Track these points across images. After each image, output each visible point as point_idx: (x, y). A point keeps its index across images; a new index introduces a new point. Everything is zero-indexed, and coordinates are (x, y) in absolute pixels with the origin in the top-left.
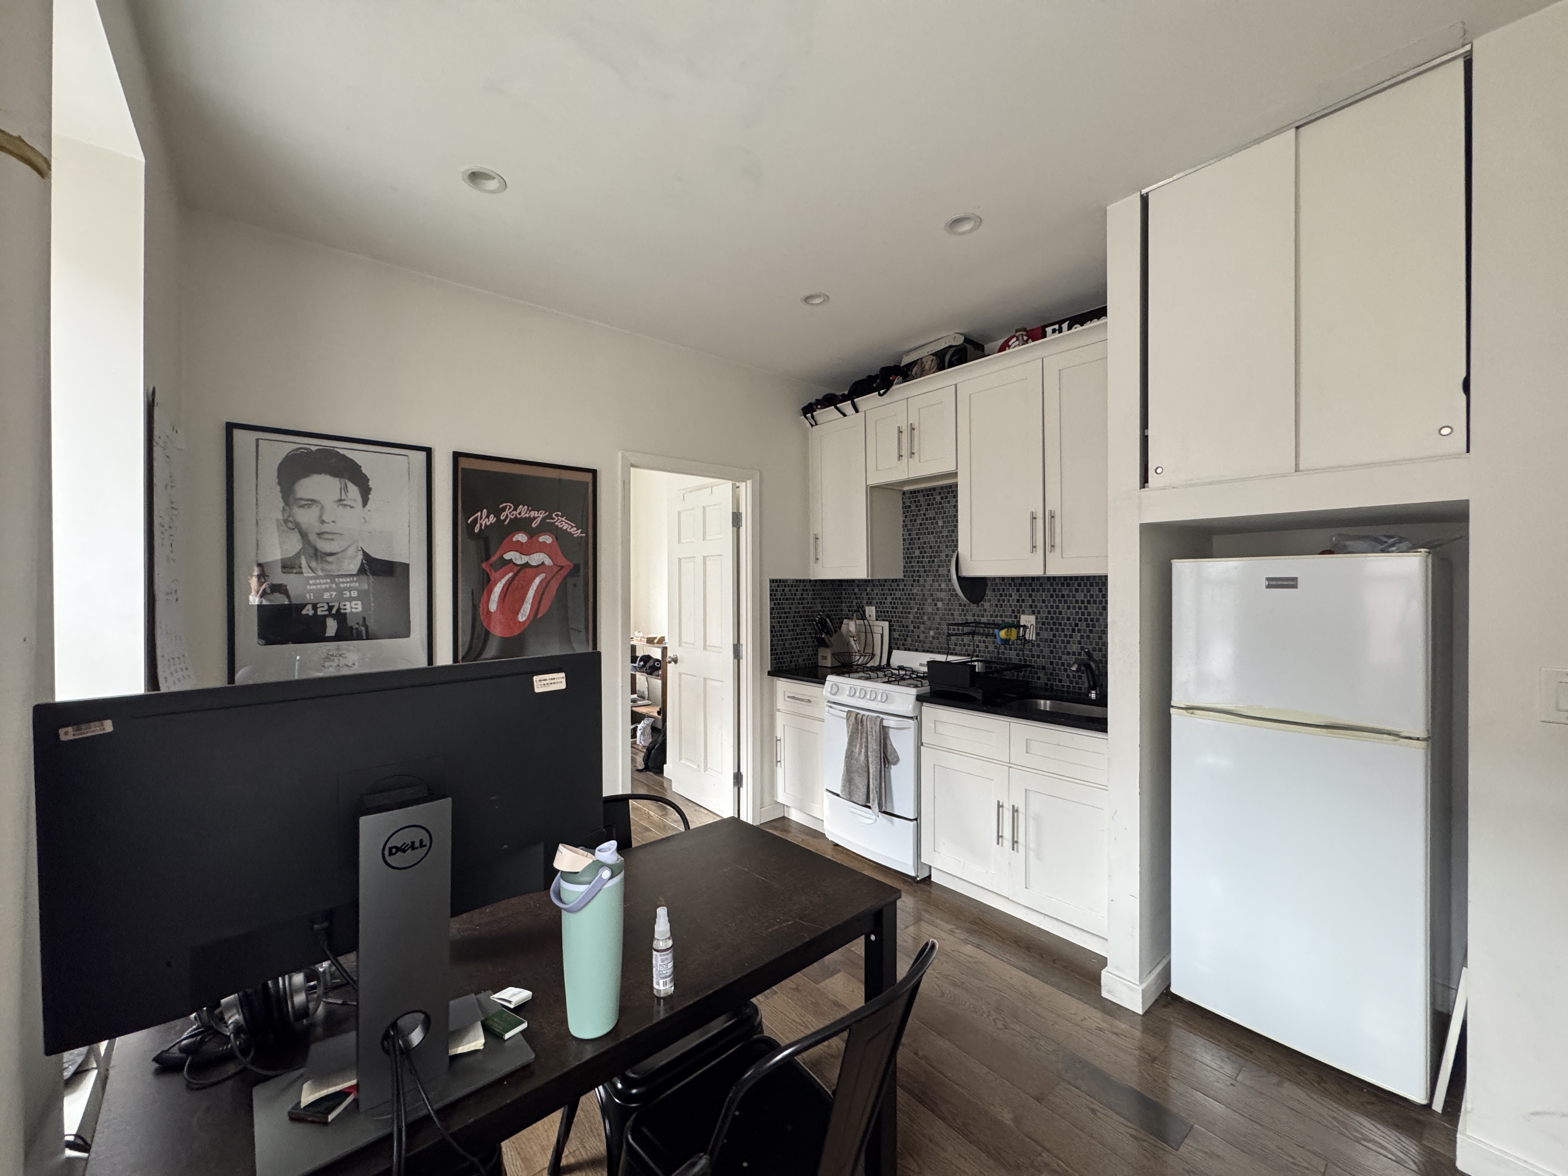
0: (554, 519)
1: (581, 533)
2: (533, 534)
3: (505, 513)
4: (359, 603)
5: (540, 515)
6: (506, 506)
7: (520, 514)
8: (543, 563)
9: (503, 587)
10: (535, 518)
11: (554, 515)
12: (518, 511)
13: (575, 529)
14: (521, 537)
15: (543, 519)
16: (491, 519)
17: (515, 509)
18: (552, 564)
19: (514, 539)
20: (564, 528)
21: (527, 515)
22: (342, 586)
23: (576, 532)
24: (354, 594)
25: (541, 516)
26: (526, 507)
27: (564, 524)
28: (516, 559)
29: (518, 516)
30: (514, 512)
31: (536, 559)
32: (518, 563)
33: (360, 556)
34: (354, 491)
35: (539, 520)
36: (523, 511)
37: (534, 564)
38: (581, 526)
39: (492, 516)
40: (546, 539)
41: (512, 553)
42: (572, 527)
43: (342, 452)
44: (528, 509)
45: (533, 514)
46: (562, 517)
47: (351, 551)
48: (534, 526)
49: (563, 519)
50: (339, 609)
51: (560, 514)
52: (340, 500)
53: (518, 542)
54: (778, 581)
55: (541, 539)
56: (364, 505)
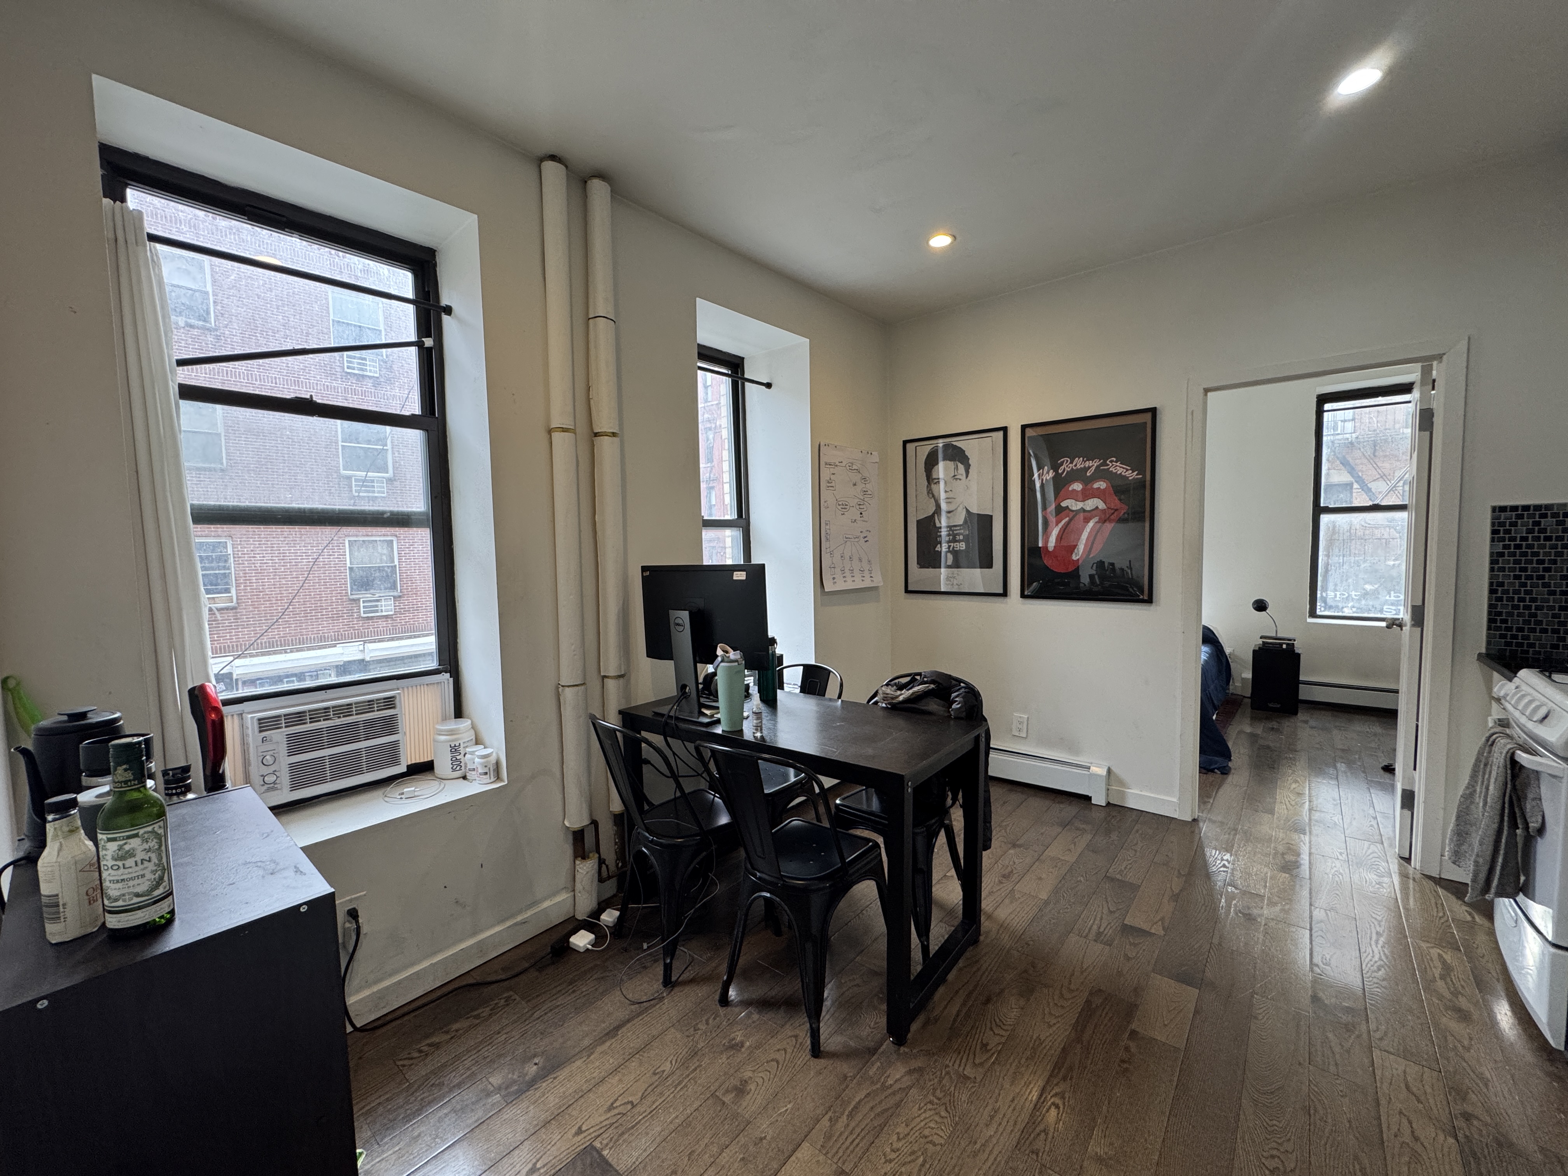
0: (1108, 465)
1: (1137, 475)
2: (1087, 481)
3: (1063, 467)
4: (964, 543)
5: (1094, 464)
6: (1064, 461)
7: (1076, 465)
8: (1097, 507)
9: (1060, 531)
10: (1089, 467)
11: (1108, 462)
12: (1074, 464)
13: (1131, 472)
14: (1077, 486)
15: (1098, 467)
16: (1050, 474)
17: (1071, 463)
18: (1105, 507)
19: (1070, 489)
20: (1119, 472)
21: (1082, 466)
22: (955, 532)
23: (1132, 475)
24: (961, 537)
25: (1096, 465)
26: (1081, 459)
27: (1118, 468)
28: (1072, 506)
29: (1074, 468)
30: (1070, 465)
31: (1090, 504)
32: (1074, 508)
33: (964, 512)
34: (961, 468)
35: (1094, 468)
36: (1079, 463)
37: (1088, 509)
38: (1138, 467)
39: (1051, 471)
40: (1101, 485)
41: (1068, 501)
42: (1127, 470)
43: (954, 443)
44: (1083, 460)
45: (1087, 464)
46: (1116, 462)
47: (960, 509)
48: (1088, 474)
49: (1118, 464)
50: (954, 547)
51: (1114, 459)
52: (955, 476)
53: (1074, 490)
54: (1520, 509)
55: (1096, 486)
56: (967, 477)
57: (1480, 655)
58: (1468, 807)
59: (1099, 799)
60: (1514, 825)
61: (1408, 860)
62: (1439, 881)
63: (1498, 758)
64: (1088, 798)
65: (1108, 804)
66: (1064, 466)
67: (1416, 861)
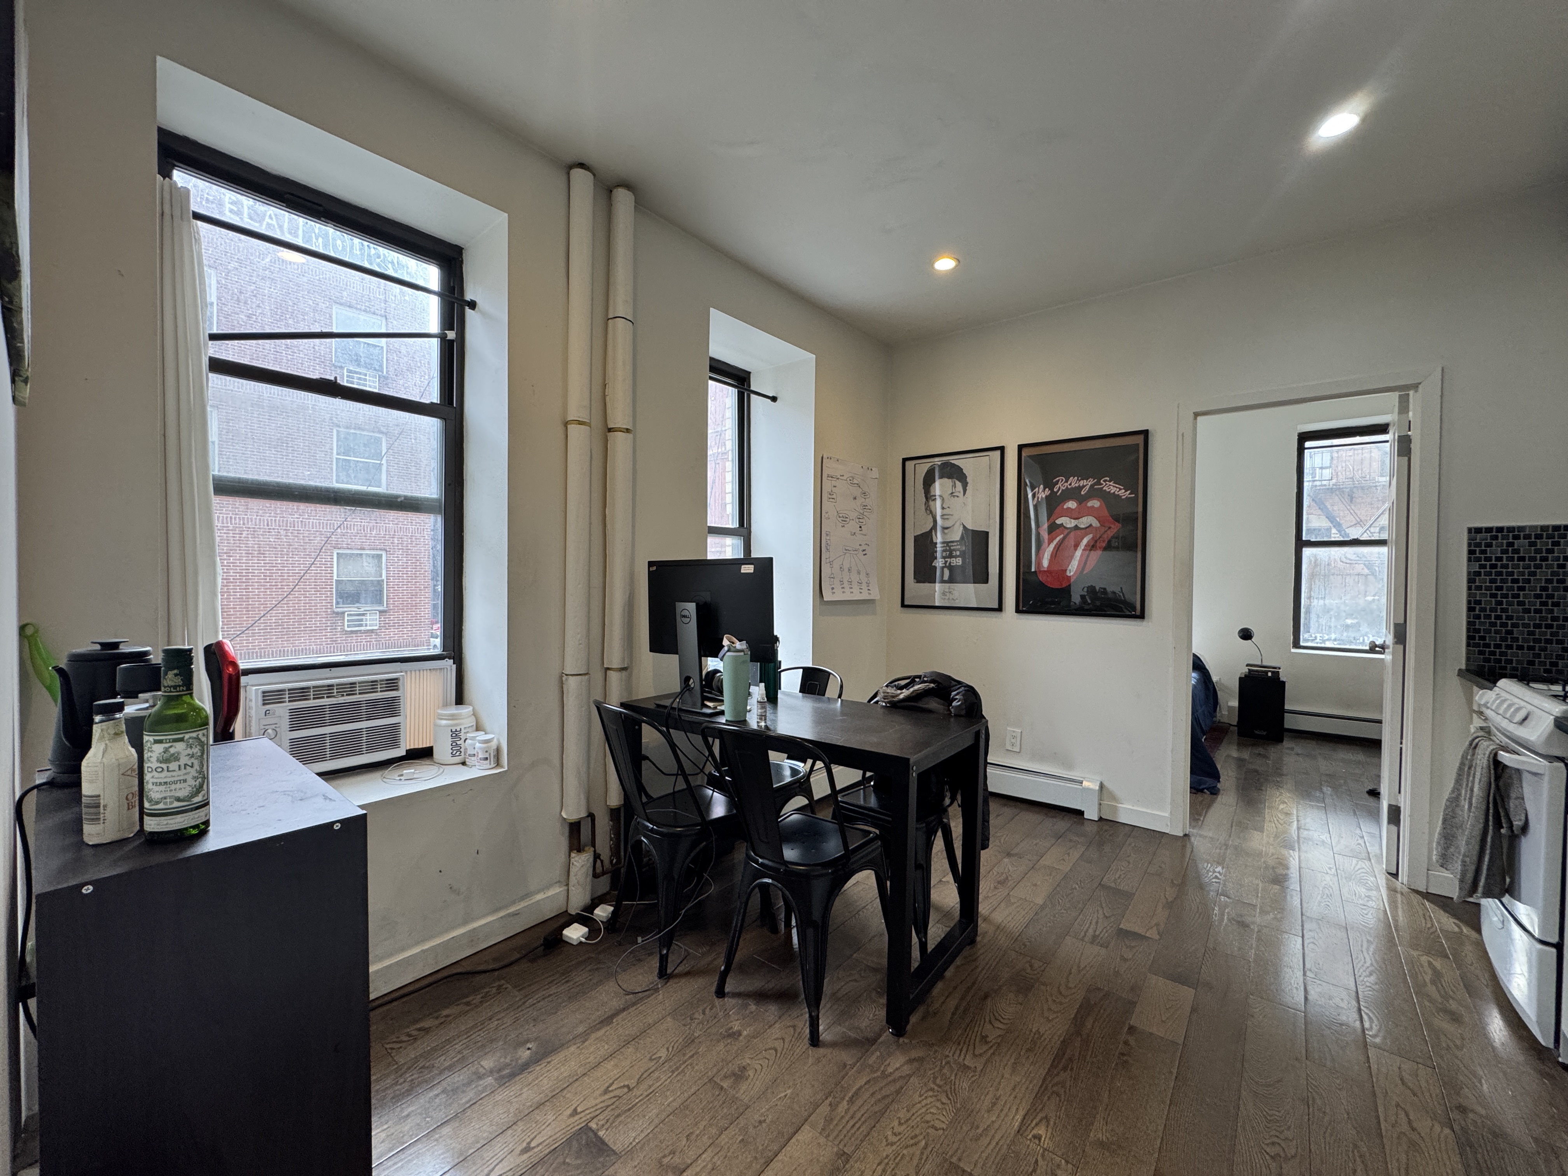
0: (1102, 484)
1: (1130, 494)
2: (1081, 500)
3: (1058, 486)
4: (960, 559)
5: (1088, 483)
6: (1059, 480)
7: (1070, 484)
8: (1091, 525)
9: (1054, 548)
10: (1084, 486)
11: (1102, 481)
12: (1069, 483)
13: (1123, 491)
14: (1072, 504)
15: (1092, 486)
16: (1046, 492)
17: (1066, 481)
18: (1099, 525)
19: (1065, 507)
20: (1112, 491)
21: (1077, 485)
22: (952, 548)
23: (1124, 494)
24: (958, 553)
25: (1090, 484)
26: (1076, 478)
27: (1112, 488)
28: (1066, 523)
29: (1069, 487)
30: (1066, 484)
31: (1084, 522)
32: (1068, 526)
33: (961, 528)
34: (959, 485)
35: (1088, 487)
36: (1074, 482)
37: (1082, 526)
38: (1130, 486)
39: (1047, 489)
40: (1095, 503)
41: (1063, 518)
42: (1120, 489)
43: (953, 462)
44: (1078, 479)
45: (1082, 483)
46: (1110, 481)
47: (958, 524)
48: (1082, 493)
49: (1111, 483)
50: (950, 563)
51: (1108, 479)
52: (952, 493)
53: (1069, 508)
54: (1494, 530)
55: (1090, 504)
56: (964, 494)
57: (1460, 670)
58: (1453, 811)
59: (1091, 814)
60: (1498, 825)
61: (1395, 875)
62: (1427, 896)
63: (1482, 760)
64: (1080, 813)
65: (1101, 819)
66: (1060, 484)
67: (1403, 876)
